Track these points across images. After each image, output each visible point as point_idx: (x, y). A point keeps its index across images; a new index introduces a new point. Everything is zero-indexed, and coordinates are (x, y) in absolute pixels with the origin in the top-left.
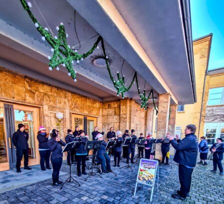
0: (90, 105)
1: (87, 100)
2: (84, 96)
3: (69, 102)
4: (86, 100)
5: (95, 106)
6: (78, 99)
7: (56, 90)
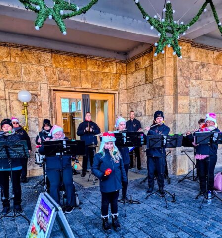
0: (96, 70)
1: (89, 61)
2: (79, 55)
3: (46, 71)
4: (85, 62)
5: (107, 71)
6: (66, 63)
7: (20, 52)
